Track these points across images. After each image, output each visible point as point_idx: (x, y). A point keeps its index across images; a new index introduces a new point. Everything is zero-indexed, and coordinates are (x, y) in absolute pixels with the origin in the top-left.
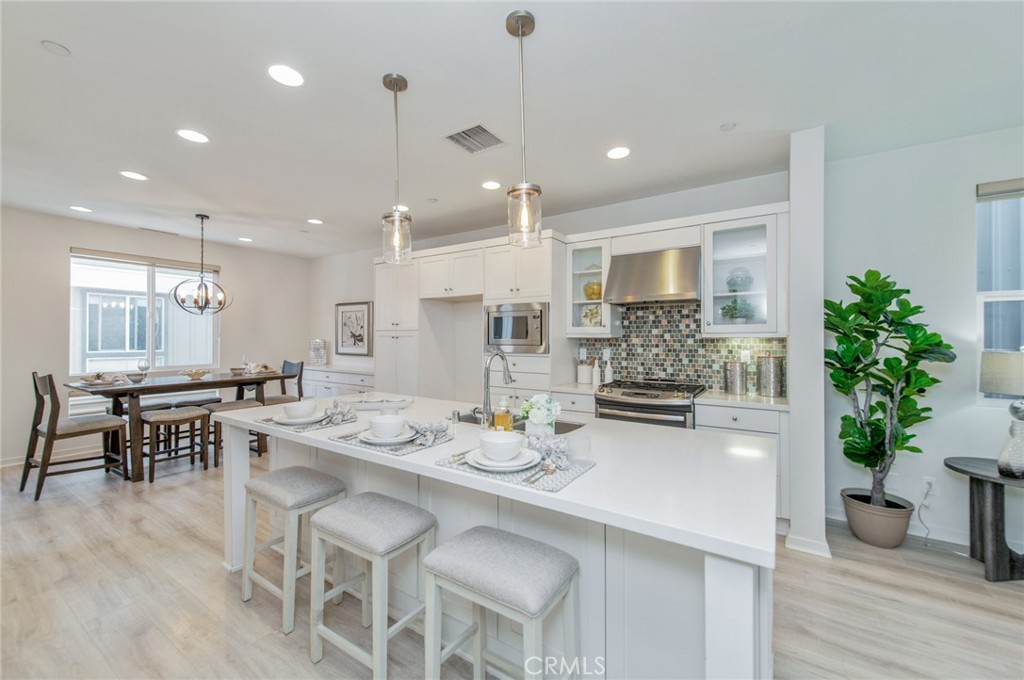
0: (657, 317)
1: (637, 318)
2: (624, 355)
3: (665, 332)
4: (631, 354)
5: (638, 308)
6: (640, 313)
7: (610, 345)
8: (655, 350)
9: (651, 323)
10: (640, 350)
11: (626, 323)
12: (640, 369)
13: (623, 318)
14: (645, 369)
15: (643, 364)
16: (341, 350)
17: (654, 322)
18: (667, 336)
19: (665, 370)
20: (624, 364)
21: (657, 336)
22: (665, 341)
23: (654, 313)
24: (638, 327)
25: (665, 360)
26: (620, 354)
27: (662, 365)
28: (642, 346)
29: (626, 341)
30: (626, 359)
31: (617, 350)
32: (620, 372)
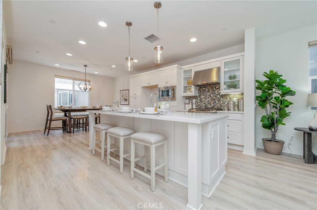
0: (209, 89)
1: (203, 90)
2: (199, 101)
3: (211, 94)
4: (201, 101)
5: (203, 87)
6: (204, 89)
7: (195, 98)
8: (208, 99)
9: (207, 91)
10: (204, 100)
11: (200, 92)
12: (204, 105)
13: (199, 90)
14: (205, 105)
15: (204, 104)
16: (121, 103)
17: (208, 91)
18: (212, 95)
19: (211, 105)
20: (199, 104)
21: (209, 95)
22: (211, 96)
23: (208, 88)
24: (203, 93)
25: (211, 102)
26: (198, 101)
27: (210, 104)
28: (204, 98)
29: (200, 97)
30: (200, 102)
31: (197, 100)
32: (198, 106)
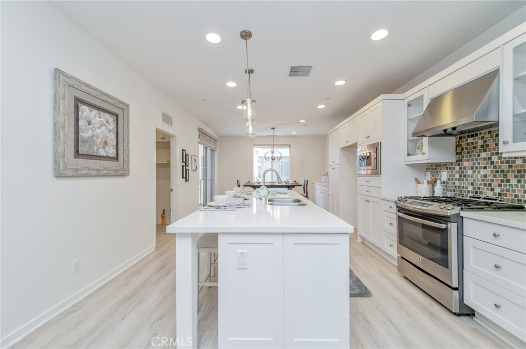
0: (485, 142)
1: (468, 144)
2: (457, 176)
3: (492, 154)
4: (463, 176)
5: (468, 136)
6: (470, 140)
7: (447, 168)
8: (483, 172)
9: (479, 147)
10: (470, 172)
11: (459, 150)
12: (470, 188)
13: (457, 146)
14: (474, 188)
15: (472, 184)
17: (482, 146)
19: (492, 190)
20: (457, 183)
21: (485, 159)
22: (492, 163)
23: (482, 138)
24: (468, 153)
25: (492, 180)
26: (454, 176)
27: (490, 185)
28: (472, 168)
29: (459, 165)
30: (459, 180)
31: (452, 172)
32: (454, 191)
